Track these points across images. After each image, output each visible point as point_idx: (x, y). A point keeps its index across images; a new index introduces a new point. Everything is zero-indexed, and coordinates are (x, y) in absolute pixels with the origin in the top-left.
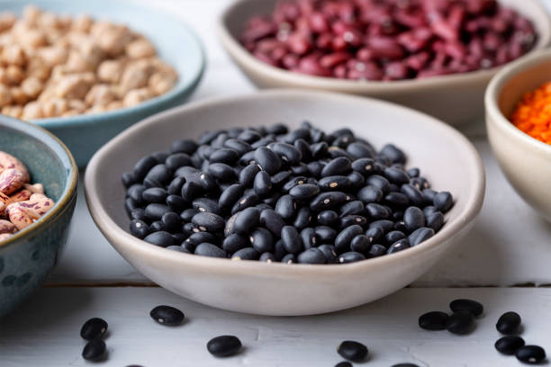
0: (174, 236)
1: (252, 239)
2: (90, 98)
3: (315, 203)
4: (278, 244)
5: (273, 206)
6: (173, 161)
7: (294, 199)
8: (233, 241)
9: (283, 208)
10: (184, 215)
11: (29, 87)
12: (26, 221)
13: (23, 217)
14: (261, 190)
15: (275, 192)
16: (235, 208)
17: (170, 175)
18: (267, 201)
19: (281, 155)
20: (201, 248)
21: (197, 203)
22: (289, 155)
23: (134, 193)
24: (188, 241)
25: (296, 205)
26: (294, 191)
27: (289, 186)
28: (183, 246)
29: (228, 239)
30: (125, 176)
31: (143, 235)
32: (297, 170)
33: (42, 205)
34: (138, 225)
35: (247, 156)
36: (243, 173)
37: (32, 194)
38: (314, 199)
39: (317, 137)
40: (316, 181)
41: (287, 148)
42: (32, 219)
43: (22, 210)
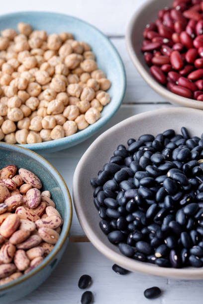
0: (123, 232)
1: (165, 241)
2: (65, 114)
3: (197, 216)
4: (179, 241)
5: (174, 219)
6: (119, 176)
7: (185, 214)
9: (180, 218)
10: (128, 219)
11: (31, 103)
12: (48, 237)
13: (46, 236)
15: (176, 206)
16: (155, 218)
17: (118, 188)
18: (171, 211)
19: (177, 181)
20: (139, 245)
21: (135, 214)
22: (181, 181)
23: (99, 198)
24: (131, 236)
25: (187, 217)
26: (186, 210)
27: (182, 202)
28: (129, 241)
29: (153, 241)
30: (92, 181)
31: (107, 232)
32: (186, 188)
33: (54, 222)
34: (104, 226)
35: (159, 179)
36: (158, 195)
37: (46, 207)
38: (196, 214)
39: (194, 156)
40: (196, 194)
41: (181, 176)
42: (51, 236)
43: (45, 232)
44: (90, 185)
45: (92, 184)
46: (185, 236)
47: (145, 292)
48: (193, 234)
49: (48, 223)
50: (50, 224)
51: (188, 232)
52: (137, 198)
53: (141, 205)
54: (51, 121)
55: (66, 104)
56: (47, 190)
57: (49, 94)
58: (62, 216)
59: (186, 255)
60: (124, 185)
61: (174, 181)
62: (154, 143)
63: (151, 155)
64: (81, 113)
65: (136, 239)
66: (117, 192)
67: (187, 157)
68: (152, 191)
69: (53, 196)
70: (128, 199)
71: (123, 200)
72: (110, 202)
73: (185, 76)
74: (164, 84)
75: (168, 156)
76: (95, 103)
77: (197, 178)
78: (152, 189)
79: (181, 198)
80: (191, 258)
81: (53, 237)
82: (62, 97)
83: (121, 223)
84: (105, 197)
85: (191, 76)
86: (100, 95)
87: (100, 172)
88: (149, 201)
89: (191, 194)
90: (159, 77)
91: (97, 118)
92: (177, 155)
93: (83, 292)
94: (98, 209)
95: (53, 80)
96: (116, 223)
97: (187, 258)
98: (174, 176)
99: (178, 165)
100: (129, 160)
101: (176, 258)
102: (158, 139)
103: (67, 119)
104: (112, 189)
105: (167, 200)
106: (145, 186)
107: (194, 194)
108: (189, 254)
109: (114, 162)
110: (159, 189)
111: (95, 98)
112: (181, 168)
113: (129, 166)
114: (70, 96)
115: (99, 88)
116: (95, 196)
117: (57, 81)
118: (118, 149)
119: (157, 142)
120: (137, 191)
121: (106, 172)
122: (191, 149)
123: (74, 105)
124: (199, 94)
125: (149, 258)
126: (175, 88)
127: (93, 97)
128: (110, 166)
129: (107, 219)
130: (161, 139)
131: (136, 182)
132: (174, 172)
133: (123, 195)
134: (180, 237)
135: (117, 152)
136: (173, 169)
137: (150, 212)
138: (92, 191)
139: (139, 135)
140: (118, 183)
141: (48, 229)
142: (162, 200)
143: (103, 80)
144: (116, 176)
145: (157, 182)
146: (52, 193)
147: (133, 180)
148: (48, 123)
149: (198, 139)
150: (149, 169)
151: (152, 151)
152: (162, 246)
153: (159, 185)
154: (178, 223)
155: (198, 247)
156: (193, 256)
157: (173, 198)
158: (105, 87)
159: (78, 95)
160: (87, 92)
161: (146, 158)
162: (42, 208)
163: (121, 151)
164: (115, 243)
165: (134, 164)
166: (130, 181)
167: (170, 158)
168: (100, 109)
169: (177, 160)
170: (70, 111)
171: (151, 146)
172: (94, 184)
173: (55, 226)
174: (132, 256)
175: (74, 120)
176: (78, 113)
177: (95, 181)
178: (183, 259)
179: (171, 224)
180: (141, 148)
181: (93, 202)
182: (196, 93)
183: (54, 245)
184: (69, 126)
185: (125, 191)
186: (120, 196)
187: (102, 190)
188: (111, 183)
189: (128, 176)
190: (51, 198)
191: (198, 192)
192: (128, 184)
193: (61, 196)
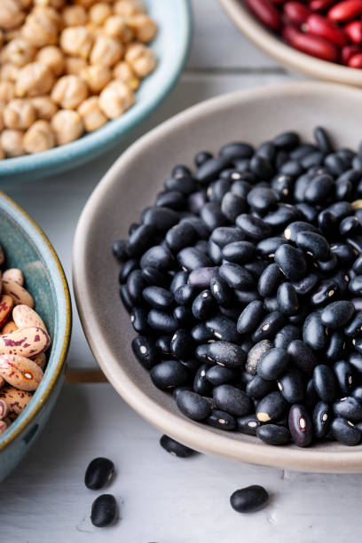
0: (185, 364)
1: (279, 385)
2: (56, 95)
3: (350, 330)
4: (310, 385)
5: (299, 335)
6: (175, 238)
7: (324, 326)
8: (258, 386)
9: (312, 333)
10: (197, 334)
12: (17, 376)
13: (13, 373)
14: (286, 311)
15: (303, 307)
16: (257, 334)
17: (173, 265)
18: (292, 318)
19: (305, 249)
20: (221, 394)
21: (211, 325)
22: (316, 250)
23: (132, 288)
24: (203, 374)
25: (328, 331)
26: (327, 316)
27: (318, 298)
28: (199, 384)
29: (252, 384)
30: (116, 247)
31: (150, 364)
32: (325, 265)
33: (30, 341)
34: (143, 350)
35: (265, 246)
36: (263, 281)
37: (14, 305)
38: (348, 324)
39: (342, 190)
40: (347, 278)
41: (314, 239)
42: (23, 373)
43: (12, 365)
44: (111, 256)
45: (115, 253)
46: (324, 375)
47: (233, 498)
48: (340, 369)
49: (18, 344)
50: (21, 347)
51: (330, 365)
52: (216, 289)
53: (226, 305)
54: (24, 110)
55: (59, 73)
56: (16, 267)
57: (21, 52)
58: (49, 330)
59: (325, 417)
60: (188, 258)
61: (299, 250)
62: (254, 163)
63: (247, 190)
64: (92, 92)
65: (214, 379)
66: (172, 273)
67: (327, 196)
68: (250, 272)
69: (28, 281)
70: (197, 290)
71: (186, 293)
72: (156, 296)
73: (323, 13)
74: (277, 29)
75: (286, 192)
76: (123, 71)
77: (351, 242)
78: (249, 267)
79: (315, 289)
80: (337, 425)
81: (28, 376)
82: (49, 57)
83: (180, 344)
84: (144, 283)
85: (337, 13)
86: (133, 52)
87: (135, 227)
88: (243, 295)
89: (337, 280)
90: (264, 13)
91: (127, 105)
92: (307, 189)
93: (94, 496)
94: (130, 311)
95: (31, 20)
96: (169, 344)
97: (328, 424)
98: (300, 239)
99: (308, 213)
100: (198, 200)
101: (303, 423)
102: (263, 153)
103: (59, 107)
104: (160, 265)
105: (284, 292)
106: (236, 261)
107: (343, 278)
108: (332, 415)
109: (165, 205)
110: (266, 267)
111: (122, 58)
112: (315, 221)
113: (198, 215)
114: (66, 55)
115: (130, 38)
116: (124, 281)
117: (38, 21)
118: (174, 173)
119: (261, 161)
120: (217, 271)
121: (148, 228)
122: (336, 177)
123: (76, 74)
124: (352, 55)
125: (243, 422)
126: (301, 41)
127: (118, 57)
128: (156, 215)
129: (149, 333)
130: (269, 154)
131: (215, 252)
132: (299, 229)
133: (186, 279)
134: (312, 376)
135: (171, 183)
136: (298, 223)
137: (245, 319)
138: (115, 270)
139: (221, 143)
140: (174, 251)
141: (19, 359)
142: (273, 292)
143: (139, 21)
144: (169, 238)
145: (260, 252)
146: (27, 275)
147: (208, 246)
148: (17, 117)
149: (351, 155)
150: (243, 223)
151: (251, 181)
152: (272, 395)
153: (267, 259)
154: (308, 345)
155: (351, 399)
156: (342, 420)
157: (297, 288)
158: (145, 35)
159: (84, 52)
160: (105, 46)
161: (236, 197)
162: (4, 307)
163: (180, 180)
164: (166, 388)
165: (211, 210)
166: (200, 247)
167: (290, 198)
168: (134, 84)
169: (306, 201)
170: (67, 88)
171: (248, 170)
172: (120, 254)
173: (32, 351)
174: (204, 419)
175: (75, 109)
176: (84, 93)
177: (123, 247)
178: (320, 426)
179: (292, 348)
180: (225, 174)
181: (117, 296)
182: (346, 52)
183: (32, 393)
184: (65, 122)
185: (189, 271)
186: (179, 282)
187: (137, 267)
188: (157, 253)
189: (196, 237)
190: (25, 285)
191: (352, 274)
192: (197, 256)
193: (46, 283)
